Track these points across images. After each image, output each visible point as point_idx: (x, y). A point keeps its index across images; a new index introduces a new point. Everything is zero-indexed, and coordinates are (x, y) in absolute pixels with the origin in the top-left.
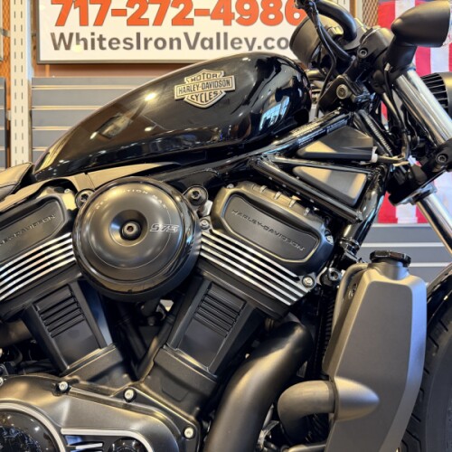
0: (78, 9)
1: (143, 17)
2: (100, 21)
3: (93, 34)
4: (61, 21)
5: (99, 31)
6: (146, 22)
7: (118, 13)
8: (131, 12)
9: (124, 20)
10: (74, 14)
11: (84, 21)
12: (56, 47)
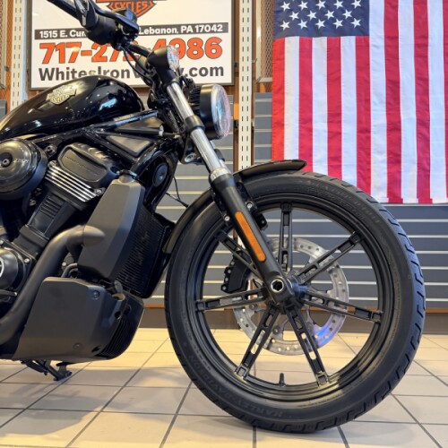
0: (58, 52)
1: (104, 55)
2: (73, 59)
3: (68, 68)
4: (46, 60)
5: (72, 66)
6: (105, 59)
7: (85, 53)
8: (94, 52)
9: (90, 58)
10: (56, 54)
11: (62, 60)
12: (43, 79)
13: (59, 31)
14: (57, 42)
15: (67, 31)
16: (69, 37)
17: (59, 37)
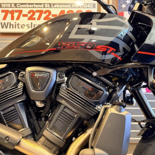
0: (11, 14)
1: (34, 17)
2: (18, 18)
3: (15, 23)
4: (4, 18)
6: (34, 19)
7: (25, 16)
8: (29, 15)
9: (27, 18)
10: (9, 16)
11: (12, 18)
12: (3, 27)
13: (11, 4)
14: (10, 9)
15: (15, 4)
16: (17, 7)
17: (11, 7)
